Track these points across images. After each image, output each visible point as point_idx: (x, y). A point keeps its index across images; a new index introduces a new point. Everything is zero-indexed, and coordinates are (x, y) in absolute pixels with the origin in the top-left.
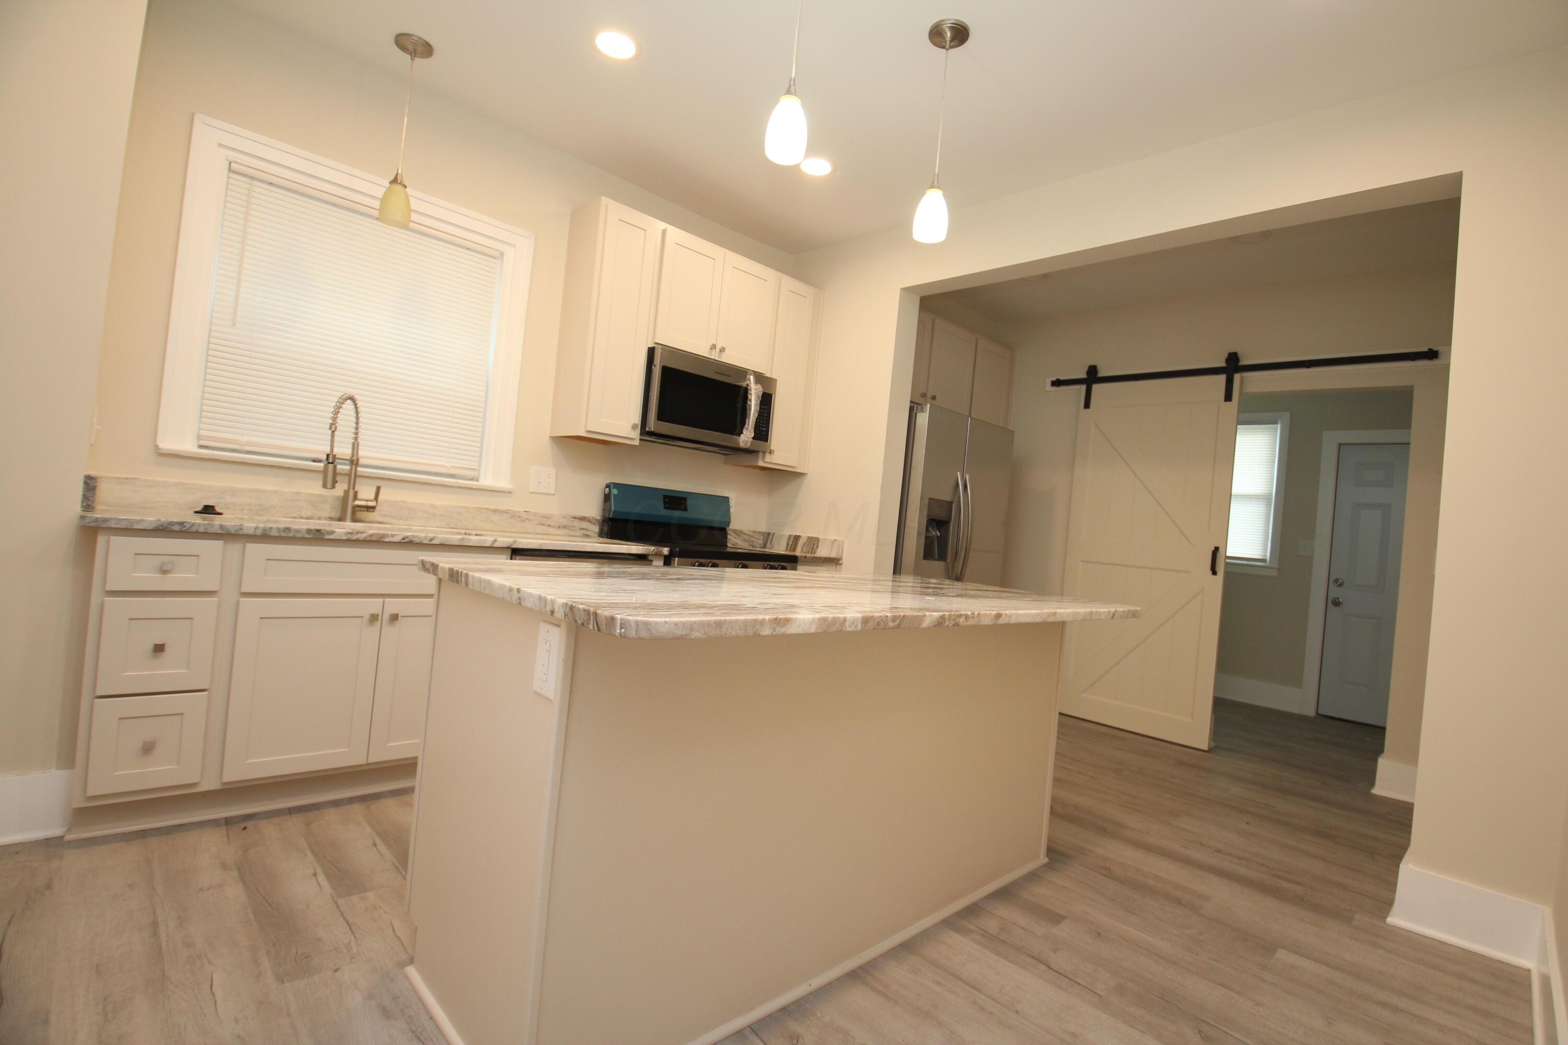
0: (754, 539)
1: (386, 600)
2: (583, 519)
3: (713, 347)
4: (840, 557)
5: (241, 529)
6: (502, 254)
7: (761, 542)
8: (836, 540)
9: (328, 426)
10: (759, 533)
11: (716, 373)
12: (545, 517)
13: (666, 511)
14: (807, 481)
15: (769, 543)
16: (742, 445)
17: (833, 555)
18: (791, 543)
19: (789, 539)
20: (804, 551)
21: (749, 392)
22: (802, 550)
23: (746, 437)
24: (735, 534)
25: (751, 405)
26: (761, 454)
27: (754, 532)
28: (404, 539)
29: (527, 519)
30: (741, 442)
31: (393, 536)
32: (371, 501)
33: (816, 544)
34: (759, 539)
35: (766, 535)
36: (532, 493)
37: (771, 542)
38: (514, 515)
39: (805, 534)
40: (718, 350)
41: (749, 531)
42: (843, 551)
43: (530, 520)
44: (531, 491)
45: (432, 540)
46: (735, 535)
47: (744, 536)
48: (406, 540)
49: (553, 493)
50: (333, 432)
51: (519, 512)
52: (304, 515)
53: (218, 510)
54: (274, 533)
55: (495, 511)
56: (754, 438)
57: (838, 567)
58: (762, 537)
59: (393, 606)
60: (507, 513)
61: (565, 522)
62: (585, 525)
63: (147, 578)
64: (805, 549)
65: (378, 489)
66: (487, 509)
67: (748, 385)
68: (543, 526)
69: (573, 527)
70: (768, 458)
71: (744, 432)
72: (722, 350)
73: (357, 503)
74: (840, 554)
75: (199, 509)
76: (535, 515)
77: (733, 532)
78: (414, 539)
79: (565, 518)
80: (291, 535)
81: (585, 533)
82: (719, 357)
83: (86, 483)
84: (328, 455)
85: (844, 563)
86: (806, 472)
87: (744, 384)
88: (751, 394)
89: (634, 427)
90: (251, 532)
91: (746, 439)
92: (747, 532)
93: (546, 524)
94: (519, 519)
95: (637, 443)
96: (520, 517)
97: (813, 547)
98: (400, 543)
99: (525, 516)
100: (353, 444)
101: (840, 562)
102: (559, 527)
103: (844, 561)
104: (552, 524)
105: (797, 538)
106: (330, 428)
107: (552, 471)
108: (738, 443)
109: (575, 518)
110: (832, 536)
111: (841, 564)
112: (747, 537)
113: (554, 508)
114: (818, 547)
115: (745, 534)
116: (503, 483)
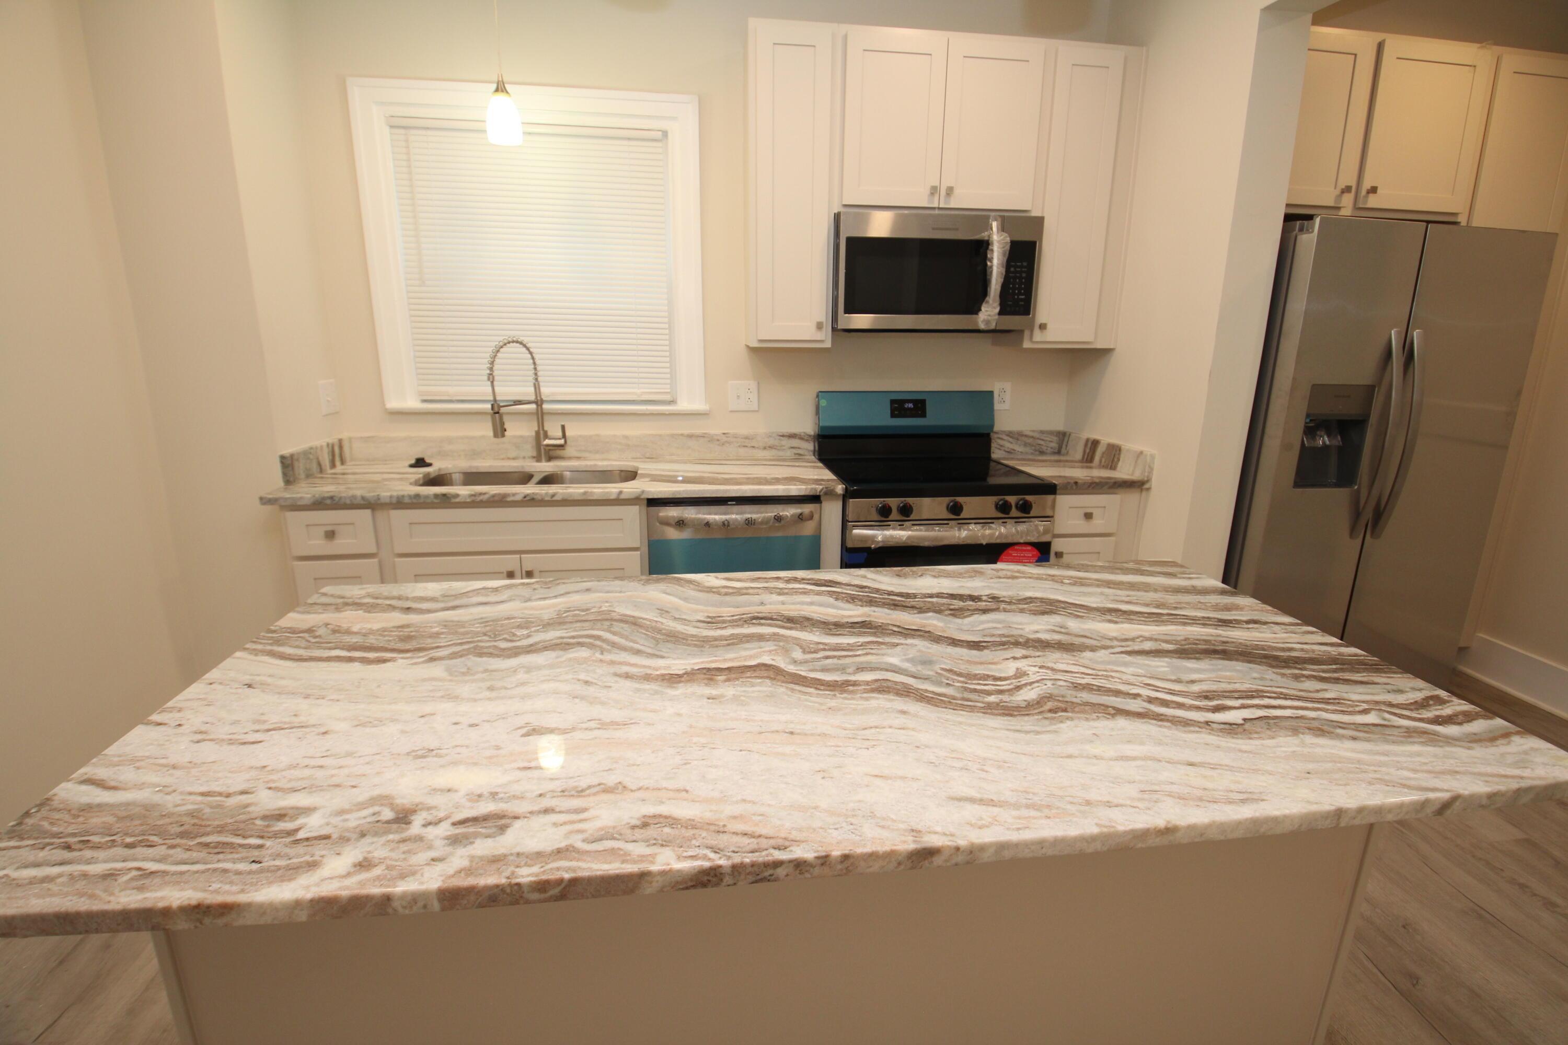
0: (1042, 442)
1: (523, 556)
2: (792, 436)
3: (934, 190)
4: (1146, 479)
5: (379, 499)
6: (665, 134)
7: (1054, 445)
8: (1141, 453)
9: (486, 378)
10: (1051, 433)
11: (934, 229)
12: (747, 438)
13: (894, 419)
14: (1115, 361)
15: (1064, 446)
16: (982, 326)
17: (1137, 476)
18: (1088, 451)
19: (1086, 445)
20: (1103, 464)
21: (990, 247)
22: (1101, 461)
23: (989, 313)
24: (1011, 437)
25: (991, 267)
26: (1027, 333)
27: (1042, 432)
28: (525, 497)
29: (726, 442)
30: (980, 323)
31: (514, 495)
32: (560, 439)
33: (1117, 456)
34: (1051, 442)
35: (1061, 436)
36: (732, 411)
37: (1067, 446)
38: (711, 439)
39: (1106, 439)
40: (943, 192)
41: (1033, 431)
42: (1151, 469)
43: (729, 443)
44: (730, 409)
45: (553, 496)
46: (1011, 440)
47: (1024, 439)
48: (528, 498)
49: (757, 409)
50: (492, 382)
51: (716, 435)
52: (511, 456)
53: (428, 461)
54: (407, 500)
55: (690, 436)
56: (1000, 313)
57: (1144, 493)
58: (1055, 438)
59: (530, 561)
60: (704, 437)
61: (771, 442)
62: (796, 442)
63: (318, 545)
64: (1103, 460)
65: (563, 427)
66: (682, 435)
67: (989, 236)
68: (746, 449)
69: (781, 446)
70: (1038, 336)
71: (983, 309)
72: (950, 191)
73: (547, 442)
74: (1146, 474)
75: (413, 462)
76: (735, 436)
77: (1008, 435)
78: (535, 497)
79: (770, 436)
80: (422, 501)
81: (797, 452)
82: (945, 203)
83: (282, 463)
84: (492, 405)
85: (1153, 486)
86: (1112, 347)
87: (984, 235)
88: (992, 250)
89: (819, 326)
90: (388, 501)
91: (986, 317)
92: (1031, 434)
93: (749, 445)
94: (718, 443)
95: (828, 345)
96: (718, 440)
97: (1113, 460)
98: (522, 501)
99: (724, 439)
100: (535, 385)
101: (1146, 486)
102: (765, 448)
103: (1154, 483)
104: (756, 445)
105: (1095, 443)
106: (489, 379)
107: (753, 384)
108: (976, 323)
109: (783, 436)
110: (1138, 447)
111: (1148, 489)
112: (1030, 441)
113: (759, 427)
114: (1119, 460)
115: (1026, 436)
116: (699, 405)
